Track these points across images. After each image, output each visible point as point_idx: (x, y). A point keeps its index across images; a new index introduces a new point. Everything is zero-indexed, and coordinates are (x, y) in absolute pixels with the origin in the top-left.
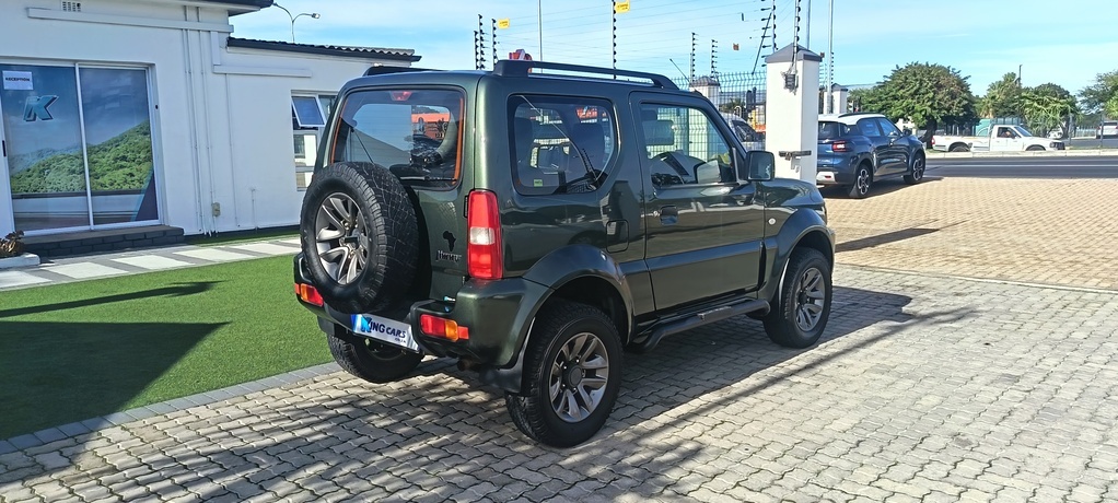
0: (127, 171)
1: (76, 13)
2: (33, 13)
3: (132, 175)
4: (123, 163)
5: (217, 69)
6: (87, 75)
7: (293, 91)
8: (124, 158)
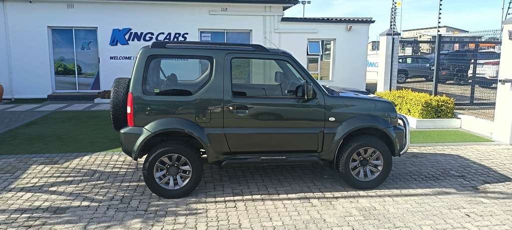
0: (240, 70)
1: (226, 12)
2: (211, 13)
3: (242, 72)
4: (239, 68)
5: (276, 31)
6: (229, 35)
7: (308, 39)
8: (240, 66)
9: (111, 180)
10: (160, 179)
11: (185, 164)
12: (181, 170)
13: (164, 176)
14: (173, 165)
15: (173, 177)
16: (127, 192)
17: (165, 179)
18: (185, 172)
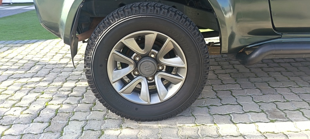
9: (51, 76)
10: (123, 83)
11: (172, 54)
12: (162, 65)
13: (130, 76)
14: (147, 56)
15: (147, 79)
16: (68, 100)
17: (133, 84)
18: (169, 69)
